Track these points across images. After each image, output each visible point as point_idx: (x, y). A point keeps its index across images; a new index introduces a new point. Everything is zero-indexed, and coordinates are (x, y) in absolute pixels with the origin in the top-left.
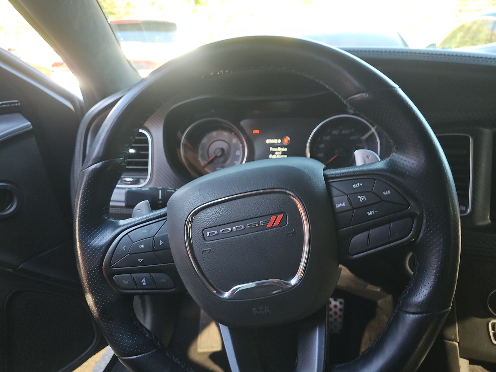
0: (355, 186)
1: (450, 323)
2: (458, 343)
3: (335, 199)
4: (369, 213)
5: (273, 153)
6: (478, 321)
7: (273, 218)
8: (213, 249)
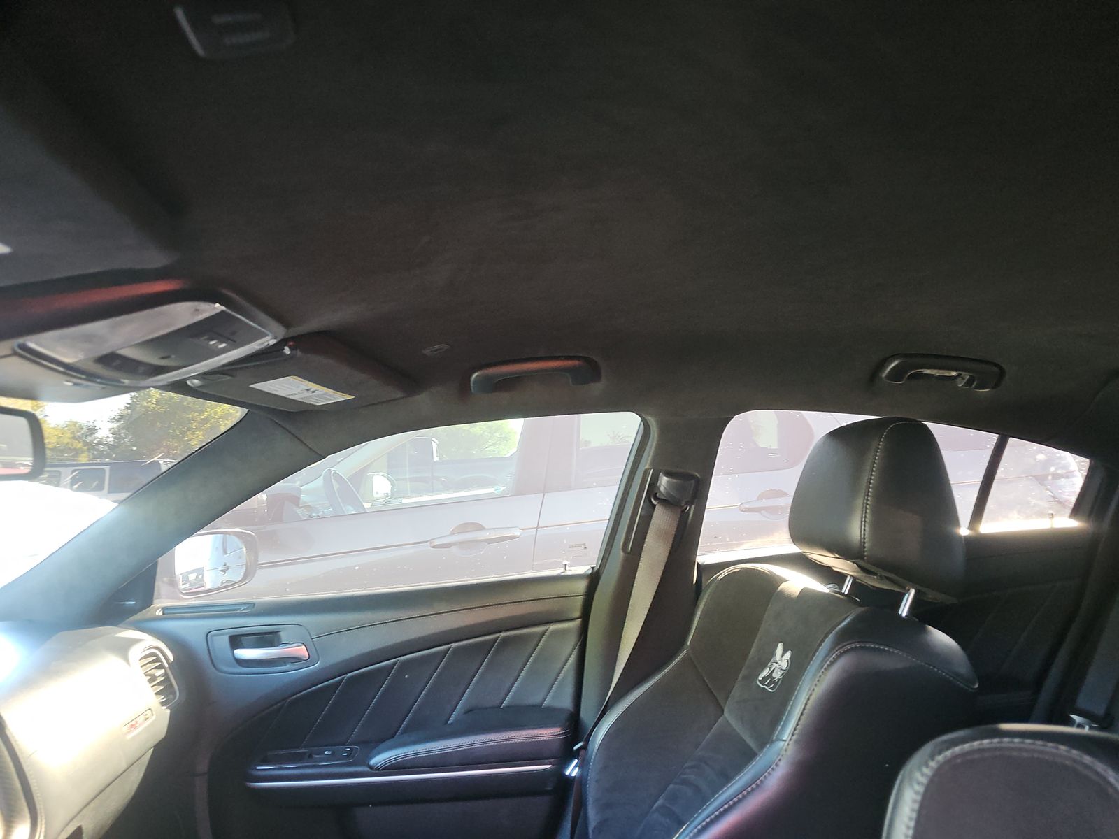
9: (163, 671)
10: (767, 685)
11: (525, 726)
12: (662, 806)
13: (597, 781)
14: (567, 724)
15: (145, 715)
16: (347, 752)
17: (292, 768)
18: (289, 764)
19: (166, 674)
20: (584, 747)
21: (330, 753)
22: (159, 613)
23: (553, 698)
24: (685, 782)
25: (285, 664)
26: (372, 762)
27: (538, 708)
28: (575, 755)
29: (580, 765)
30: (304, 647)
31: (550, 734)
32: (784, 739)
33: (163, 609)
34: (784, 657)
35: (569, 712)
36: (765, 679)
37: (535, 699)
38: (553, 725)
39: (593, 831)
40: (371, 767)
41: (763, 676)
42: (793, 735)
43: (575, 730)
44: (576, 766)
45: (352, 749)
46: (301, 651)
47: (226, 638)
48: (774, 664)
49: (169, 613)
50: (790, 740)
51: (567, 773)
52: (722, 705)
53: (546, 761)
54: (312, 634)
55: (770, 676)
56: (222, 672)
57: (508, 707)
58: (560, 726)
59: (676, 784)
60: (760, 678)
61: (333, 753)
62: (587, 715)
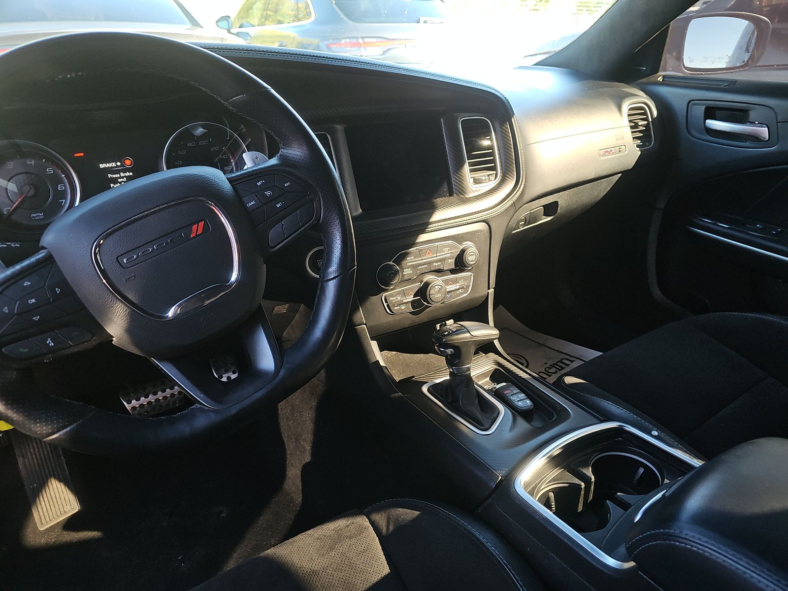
0: (259, 184)
1: (355, 309)
2: (366, 324)
3: (244, 199)
4: (278, 206)
5: (115, 181)
6: (374, 299)
7: (194, 227)
8: (137, 275)
9: (646, 122)
15: (620, 149)
16: (776, 231)
19: (647, 126)
21: (761, 227)
22: (660, 79)
25: (746, 141)
30: (767, 129)
33: (664, 77)
46: (764, 132)
47: (703, 108)
49: (668, 81)
54: (779, 118)
56: (693, 136)
61: (764, 228)
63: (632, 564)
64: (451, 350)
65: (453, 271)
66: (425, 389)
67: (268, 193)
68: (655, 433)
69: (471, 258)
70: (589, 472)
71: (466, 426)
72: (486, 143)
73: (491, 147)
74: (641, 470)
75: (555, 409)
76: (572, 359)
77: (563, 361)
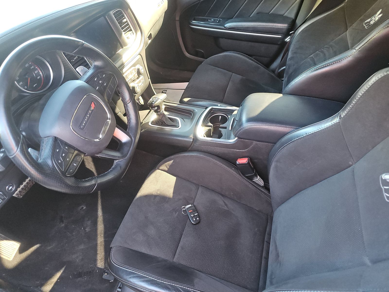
0: (96, 80)
4: (105, 85)
10: (366, 26)
11: (276, 22)
12: (312, 57)
13: (294, 45)
14: (291, 23)
15: (161, 2)
16: (218, 21)
17: (202, 23)
18: (201, 22)
20: (294, 33)
23: (289, 13)
24: (322, 52)
26: (225, 26)
27: (282, 16)
28: (290, 35)
29: (291, 38)
31: (283, 26)
32: (356, 49)
34: (378, 16)
35: (292, 20)
36: (367, 22)
37: (281, 13)
38: (285, 24)
39: (289, 59)
40: (225, 27)
41: (367, 21)
42: (359, 49)
43: (293, 26)
44: (289, 38)
45: (220, 20)
48: (374, 18)
50: (358, 50)
51: (286, 40)
52: (348, 28)
53: (280, 35)
55: (369, 22)
57: (271, 14)
58: (288, 24)
59: (319, 51)
60: (366, 22)
61: (214, 21)
62: (298, 22)
63: (236, 138)
64: (157, 107)
65: (138, 78)
66: (150, 124)
67: (100, 82)
68: (219, 105)
69: (142, 70)
70: (210, 124)
71: (167, 129)
72: (125, 20)
73: (127, 22)
74: (220, 117)
75: (191, 111)
76: (166, 90)
77: (163, 92)
